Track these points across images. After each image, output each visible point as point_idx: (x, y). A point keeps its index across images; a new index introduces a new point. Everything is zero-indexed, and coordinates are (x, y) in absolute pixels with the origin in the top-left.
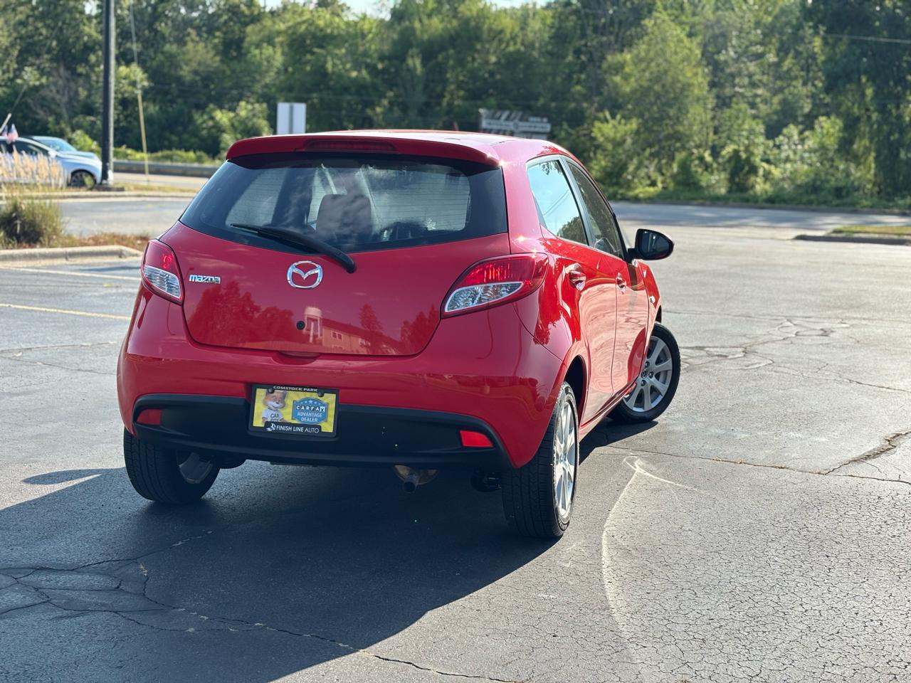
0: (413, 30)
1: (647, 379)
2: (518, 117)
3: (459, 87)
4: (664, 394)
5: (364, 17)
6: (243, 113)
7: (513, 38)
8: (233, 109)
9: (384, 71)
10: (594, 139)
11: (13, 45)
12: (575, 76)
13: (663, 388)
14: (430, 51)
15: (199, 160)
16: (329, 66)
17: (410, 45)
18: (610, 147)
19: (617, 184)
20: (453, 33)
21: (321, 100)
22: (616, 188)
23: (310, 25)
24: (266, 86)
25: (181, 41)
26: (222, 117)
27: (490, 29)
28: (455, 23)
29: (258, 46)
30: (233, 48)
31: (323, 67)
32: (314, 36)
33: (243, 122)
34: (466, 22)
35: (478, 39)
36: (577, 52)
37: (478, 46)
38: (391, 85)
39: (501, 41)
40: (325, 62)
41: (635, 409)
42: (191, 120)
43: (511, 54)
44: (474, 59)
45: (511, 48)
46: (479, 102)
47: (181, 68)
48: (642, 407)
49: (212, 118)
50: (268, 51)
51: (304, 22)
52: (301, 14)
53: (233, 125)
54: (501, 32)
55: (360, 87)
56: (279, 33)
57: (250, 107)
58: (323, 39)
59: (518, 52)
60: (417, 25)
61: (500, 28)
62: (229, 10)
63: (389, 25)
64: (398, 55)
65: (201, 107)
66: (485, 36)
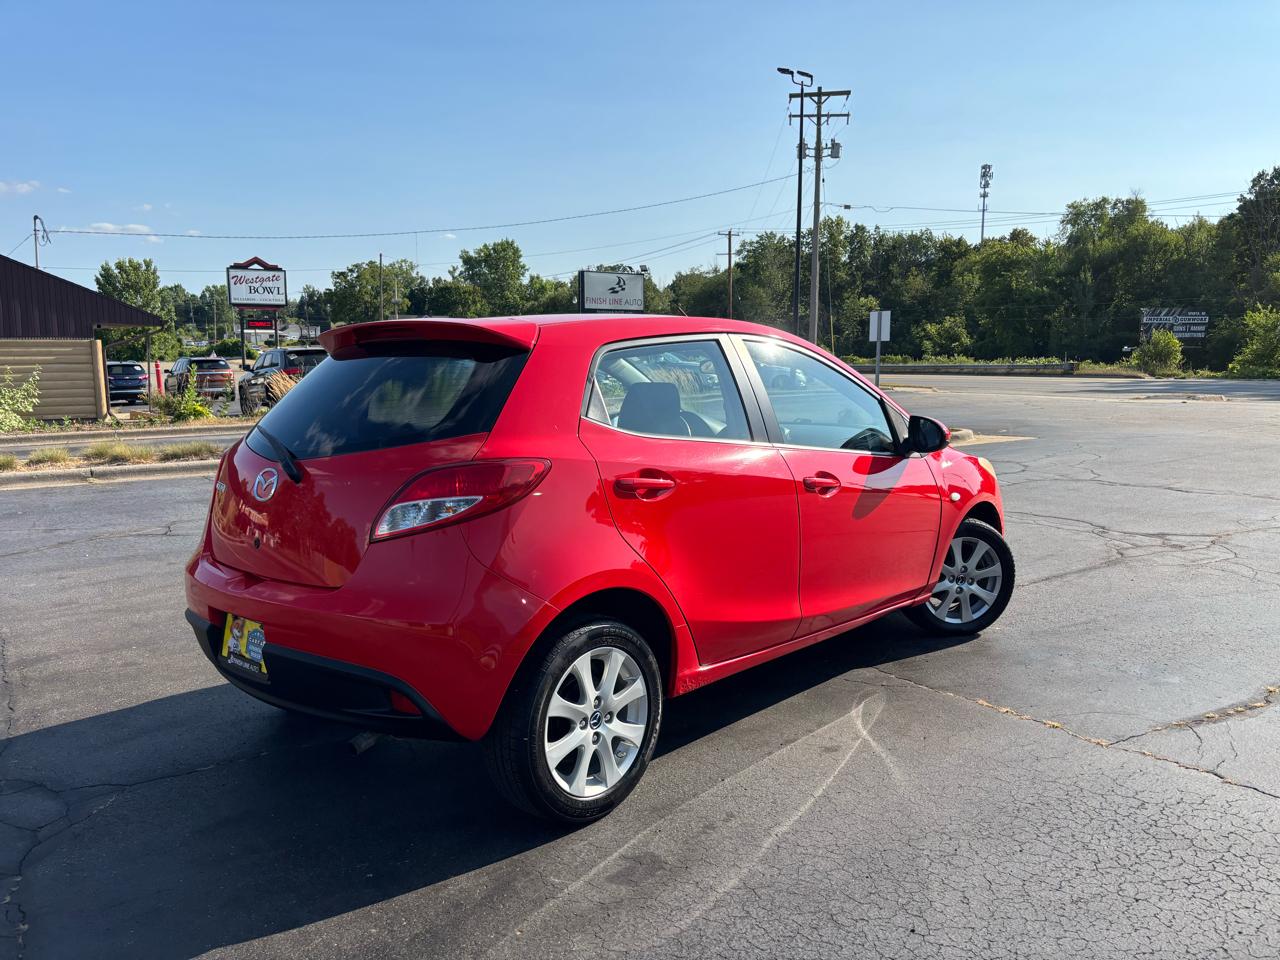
0: (1087, 250)
1: (965, 586)
2: (1177, 313)
3: (1127, 292)
4: (991, 604)
5: (1048, 243)
6: (947, 325)
7: (1177, 249)
8: (941, 323)
9: (1061, 284)
10: (1247, 326)
11: (788, 289)
12: (1239, 276)
13: (989, 597)
14: (1101, 266)
15: (905, 361)
16: (1014, 284)
17: (1084, 263)
18: (1261, 331)
19: (1269, 364)
20: (1122, 249)
21: (1007, 309)
22: (1266, 368)
23: (1000, 255)
24: (966, 303)
25: (904, 276)
26: (932, 328)
27: (1155, 243)
28: (1124, 241)
29: (961, 274)
30: (944, 277)
31: (1010, 286)
32: (1003, 263)
33: (947, 331)
34: (1135, 239)
35: (1145, 252)
36: (1240, 256)
37: (1146, 258)
38: (1067, 295)
39: (1165, 251)
40: (1011, 282)
41: (948, 620)
42: (909, 332)
43: (1175, 262)
44: (1141, 269)
45: (1175, 257)
46: (1144, 303)
47: (903, 295)
48: (960, 617)
49: (924, 330)
50: (968, 277)
51: (995, 253)
52: (993, 247)
53: (939, 334)
54: (1166, 244)
55: (1041, 298)
56: (976, 263)
57: (952, 320)
58: (1010, 264)
59: (1181, 259)
60: (1090, 246)
61: (1165, 241)
62: (943, 250)
63: (1067, 248)
64: (1073, 270)
65: (917, 322)
66: (1151, 248)
